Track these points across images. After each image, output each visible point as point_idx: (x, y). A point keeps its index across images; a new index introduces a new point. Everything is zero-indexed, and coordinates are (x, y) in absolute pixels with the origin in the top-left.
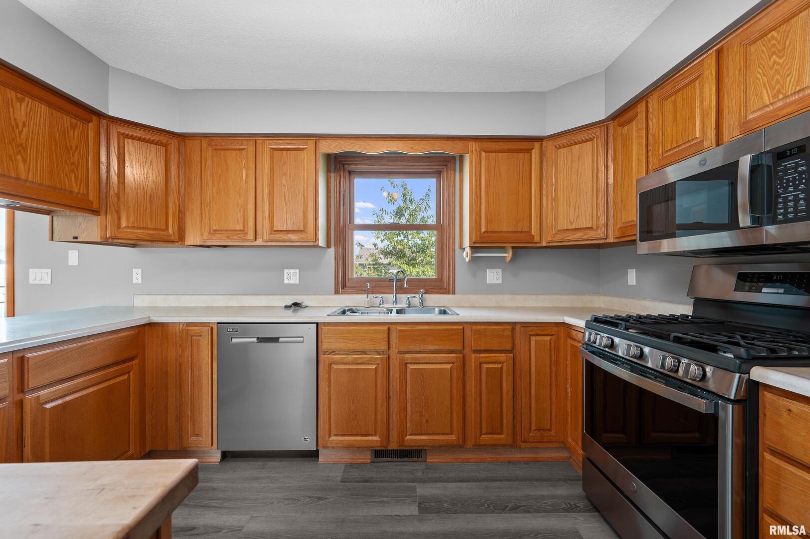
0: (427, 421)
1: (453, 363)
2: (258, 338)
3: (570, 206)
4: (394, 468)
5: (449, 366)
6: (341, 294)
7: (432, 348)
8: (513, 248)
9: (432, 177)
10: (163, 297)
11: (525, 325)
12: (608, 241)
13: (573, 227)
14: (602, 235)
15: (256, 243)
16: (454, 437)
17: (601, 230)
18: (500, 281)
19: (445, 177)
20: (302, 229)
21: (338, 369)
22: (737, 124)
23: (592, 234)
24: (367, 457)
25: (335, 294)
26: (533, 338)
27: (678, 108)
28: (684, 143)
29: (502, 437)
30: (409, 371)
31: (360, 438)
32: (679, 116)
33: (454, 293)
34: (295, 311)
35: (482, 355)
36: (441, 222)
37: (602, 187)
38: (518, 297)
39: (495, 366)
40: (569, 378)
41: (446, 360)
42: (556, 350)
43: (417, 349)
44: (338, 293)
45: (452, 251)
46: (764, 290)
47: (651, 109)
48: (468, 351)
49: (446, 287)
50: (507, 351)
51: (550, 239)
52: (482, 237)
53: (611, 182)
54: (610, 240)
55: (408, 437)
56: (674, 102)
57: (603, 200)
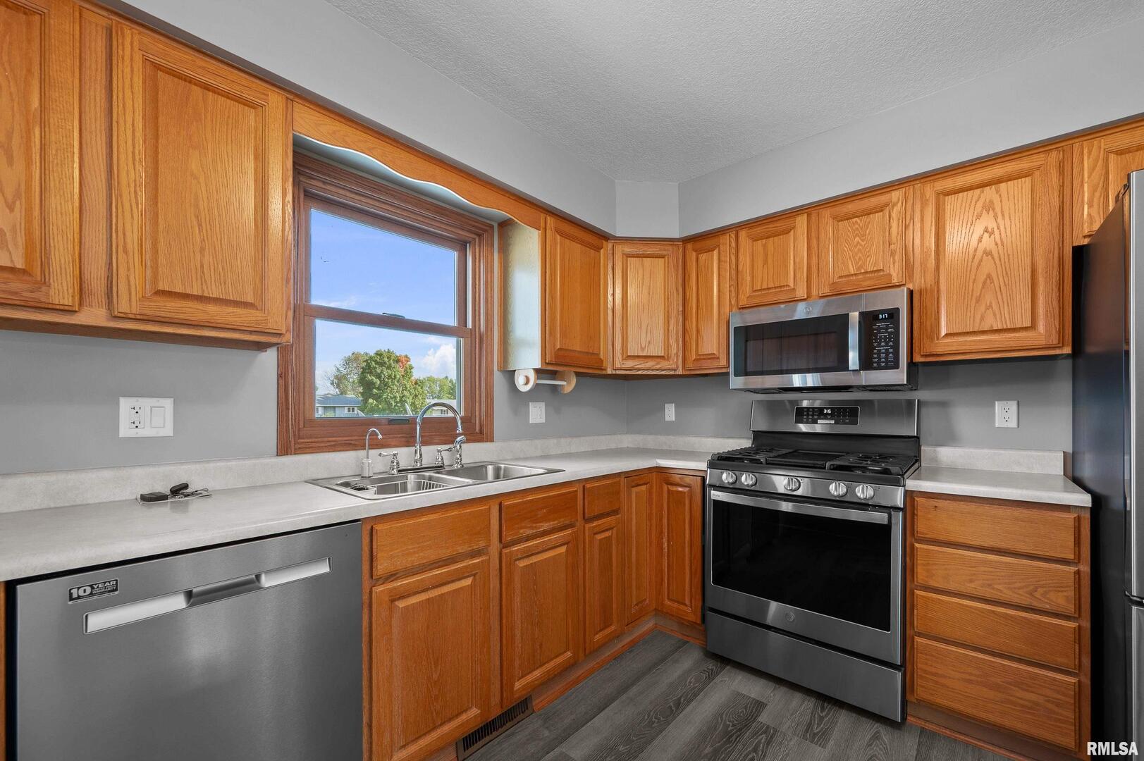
0: (541, 645)
1: (567, 543)
2: (189, 595)
3: (641, 328)
5: (563, 549)
6: (295, 454)
7: (545, 526)
8: (577, 374)
9: (454, 248)
11: (628, 474)
12: (677, 373)
13: (645, 354)
14: (674, 366)
15: (82, 318)
16: (569, 654)
17: (673, 360)
18: (543, 420)
19: (477, 254)
20: (250, 299)
21: (406, 608)
22: (827, 282)
23: (664, 364)
25: (277, 455)
26: (634, 490)
27: (769, 253)
28: (775, 288)
29: (613, 628)
30: (517, 573)
32: (770, 261)
33: (492, 440)
34: (175, 507)
35: (595, 524)
36: (470, 325)
37: (674, 313)
38: (563, 440)
39: (607, 534)
40: (665, 531)
41: (561, 541)
42: (650, 501)
43: (530, 532)
44: (286, 453)
45: (490, 373)
46: (819, 421)
47: (733, 245)
48: (580, 522)
49: (479, 431)
50: (616, 512)
51: (618, 365)
52: (557, 356)
53: (681, 309)
54: (680, 372)
55: (518, 685)
56: (765, 246)
57: (675, 327)
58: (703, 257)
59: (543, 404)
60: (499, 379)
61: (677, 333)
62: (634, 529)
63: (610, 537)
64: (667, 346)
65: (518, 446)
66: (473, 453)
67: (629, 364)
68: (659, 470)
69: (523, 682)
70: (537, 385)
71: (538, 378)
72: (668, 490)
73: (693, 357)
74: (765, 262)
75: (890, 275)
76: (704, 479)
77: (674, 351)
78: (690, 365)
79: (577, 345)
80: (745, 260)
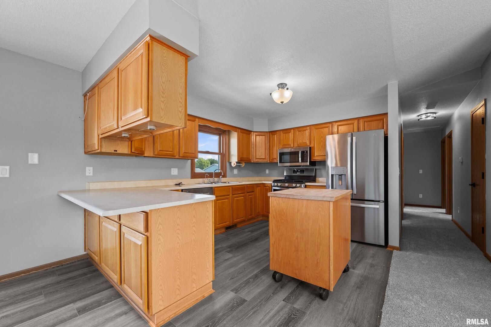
0: (239, 215)
3: (259, 152)
4: (232, 231)
5: (243, 197)
6: (194, 178)
7: (240, 192)
8: (245, 163)
10: (110, 183)
11: (256, 184)
13: (260, 158)
16: (244, 218)
17: (267, 159)
18: (237, 173)
19: (223, 137)
20: (194, 153)
21: (219, 202)
22: (296, 144)
23: (265, 160)
24: (224, 230)
26: (257, 188)
27: (286, 137)
28: (287, 144)
30: (235, 200)
31: (224, 224)
33: (226, 177)
35: (249, 193)
36: (221, 152)
37: (267, 148)
38: (241, 178)
39: (251, 196)
40: (264, 197)
41: (242, 196)
42: (261, 190)
43: (237, 193)
44: (192, 178)
45: (226, 162)
46: (298, 173)
47: (279, 134)
48: (246, 193)
49: (224, 176)
50: (253, 192)
51: (254, 160)
52: (241, 159)
53: (269, 147)
54: (268, 162)
55: (235, 221)
56: (285, 135)
57: (267, 152)
58: (273, 136)
59: (237, 169)
60: (228, 164)
61: (268, 153)
62: (257, 196)
63: (252, 197)
64: (266, 156)
65: (231, 178)
66: (223, 180)
67: (257, 160)
68: (263, 184)
69: (236, 220)
70: (236, 165)
71: (237, 164)
72: (265, 188)
73: (271, 159)
74: (286, 139)
75: (307, 144)
76: (272, 185)
77: (267, 157)
78: (271, 161)
79: (245, 156)
80: (282, 137)
